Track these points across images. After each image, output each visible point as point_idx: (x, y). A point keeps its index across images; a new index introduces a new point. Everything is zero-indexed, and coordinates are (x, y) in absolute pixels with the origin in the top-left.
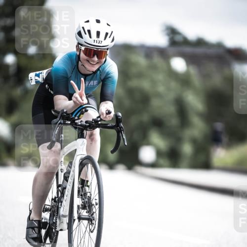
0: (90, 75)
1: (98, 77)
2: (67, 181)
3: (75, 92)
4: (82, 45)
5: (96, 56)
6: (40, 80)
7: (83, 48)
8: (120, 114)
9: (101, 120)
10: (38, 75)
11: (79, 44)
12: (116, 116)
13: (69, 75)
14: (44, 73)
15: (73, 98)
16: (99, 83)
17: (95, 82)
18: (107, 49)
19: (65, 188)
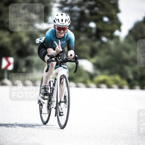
0: (62, 38)
1: (66, 39)
2: (55, 86)
3: (56, 46)
4: (56, 26)
5: (62, 30)
6: (42, 41)
7: (56, 27)
8: (77, 56)
9: (68, 59)
10: (41, 39)
11: (55, 25)
12: (75, 57)
13: (53, 39)
14: (43, 38)
15: (56, 49)
16: (66, 42)
17: (65, 42)
18: (67, 26)
19: (54, 89)
